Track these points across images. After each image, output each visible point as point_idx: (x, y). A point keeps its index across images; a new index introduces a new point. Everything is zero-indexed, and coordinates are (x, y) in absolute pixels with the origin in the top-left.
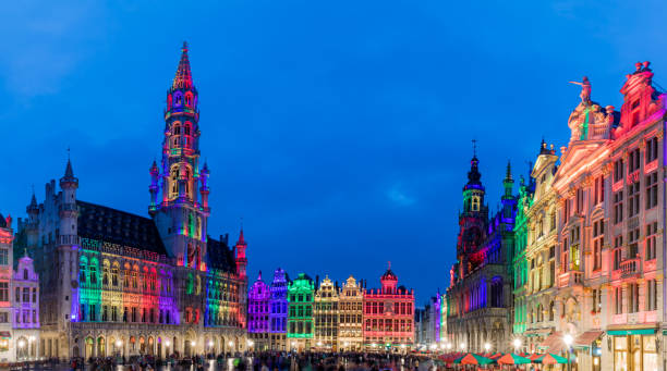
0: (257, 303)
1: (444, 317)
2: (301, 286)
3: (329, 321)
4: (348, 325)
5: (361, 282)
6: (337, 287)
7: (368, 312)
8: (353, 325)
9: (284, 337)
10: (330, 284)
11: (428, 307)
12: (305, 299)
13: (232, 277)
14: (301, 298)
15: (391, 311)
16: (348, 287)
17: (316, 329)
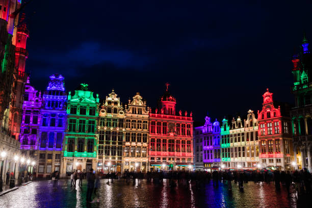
2: (85, 97)
3: (114, 139)
4: (134, 144)
9: (59, 156)
10: (117, 99)
12: (88, 113)
14: (83, 111)
15: (174, 132)
16: (134, 104)
17: (99, 147)
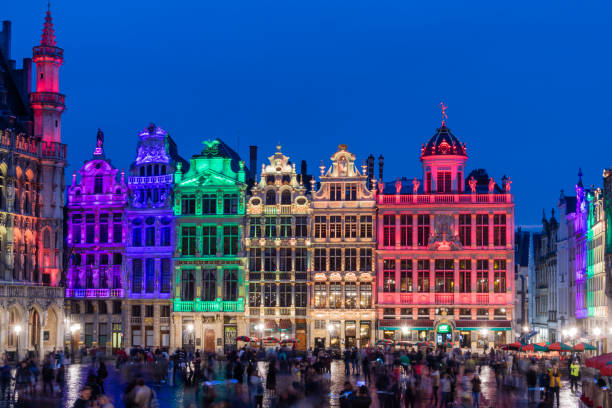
0: (90, 217)
1: (599, 251)
2: (211, 172)
3: (287, 266)
4: (336, 276)
5: (370, 162)
6: (305, 177)
7: (389, 241)
8: (351, 276)
9: (167, 311)
10: (287, 169)
11: (551, 226)
12: (220, 210)
13: (21, 144)
14: (209, 207)
15: (451, 239)
16: (335, 175)
17: (251, 288)
